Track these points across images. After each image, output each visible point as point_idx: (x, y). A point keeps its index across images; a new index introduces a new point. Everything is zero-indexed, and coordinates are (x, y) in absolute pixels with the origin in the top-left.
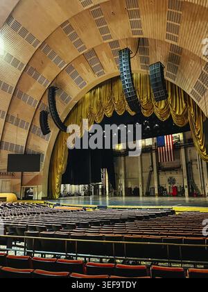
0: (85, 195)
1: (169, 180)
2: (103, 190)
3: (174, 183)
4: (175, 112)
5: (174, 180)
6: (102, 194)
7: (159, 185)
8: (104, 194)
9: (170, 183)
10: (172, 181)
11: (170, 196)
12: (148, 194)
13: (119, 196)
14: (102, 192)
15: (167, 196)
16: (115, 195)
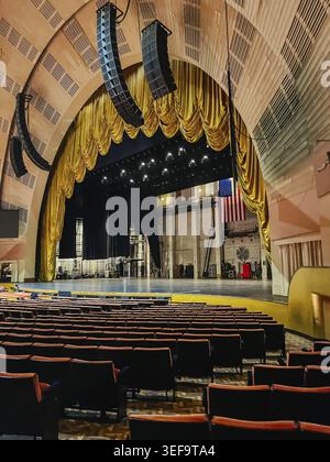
0: (110, 276)
1: (238, 253)
2: (143, 268)
3: (246, 258)
4: (208, 124)
5: (247, 252)
6: (142, 274)
7: (223, 261)
8: (144, 275)
9: (240, 258)
10: (243, 253)
11: (239, 278)
12: (206, 275)
13: (165, 277)
14: (142, 271)
15: (235, 278)
16: (159, 276)
